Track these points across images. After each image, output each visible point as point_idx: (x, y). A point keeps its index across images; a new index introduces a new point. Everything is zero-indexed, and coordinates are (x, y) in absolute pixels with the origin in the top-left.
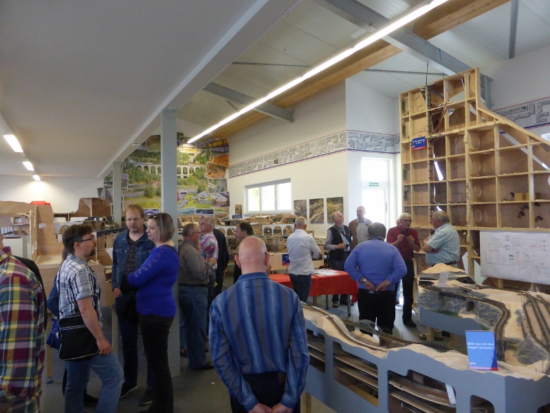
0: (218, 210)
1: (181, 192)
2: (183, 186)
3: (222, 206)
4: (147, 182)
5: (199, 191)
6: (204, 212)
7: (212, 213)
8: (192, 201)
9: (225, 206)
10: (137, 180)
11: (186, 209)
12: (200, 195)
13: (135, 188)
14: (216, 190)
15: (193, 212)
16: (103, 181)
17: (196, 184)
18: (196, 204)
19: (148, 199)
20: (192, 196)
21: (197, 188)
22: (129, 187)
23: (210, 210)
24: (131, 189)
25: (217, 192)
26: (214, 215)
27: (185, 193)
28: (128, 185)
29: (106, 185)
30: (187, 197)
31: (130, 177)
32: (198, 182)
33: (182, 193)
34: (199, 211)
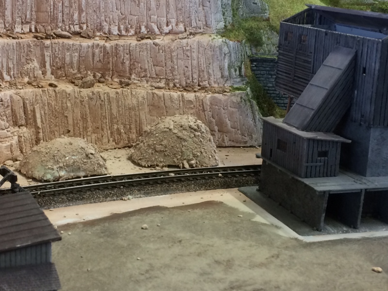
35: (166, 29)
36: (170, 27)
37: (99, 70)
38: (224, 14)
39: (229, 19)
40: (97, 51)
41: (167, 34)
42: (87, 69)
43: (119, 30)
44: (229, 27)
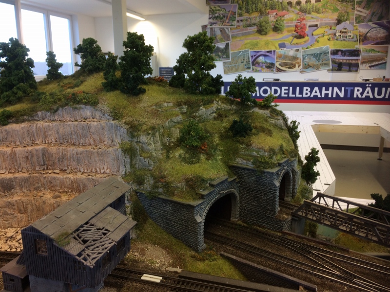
0: (367, 51)
1: (309, 24)
2: (314, 14)
3: (377, 44)
4: (261, 13)
5: (339, 22)
6: (344, 53)
7: (358, 55)
8: (326, 37)
9: (382, 43)
10: (248, 11)
11: (316, 48)
12: (340, 27)
13: (245, 23)
14: (368, 18)
15: (325, 53)
16: (207, 16)
17: (335, 10)
18: (332, 42)
19: (261, 37)
20: (327, 29)
21: (335, 16)
22: (238, 21)
23: (355, 51)
24: (241, 24)
25: (370, 21)
26: (360, 58)
27: (316, 26)
28: (237, 18)
29: (211, 20)
30: (319, 31)
31: (240, 8)
32: (339, 8)
33: (310, 26)
34: (335, 52)
35: (102, 171)
36: (104, 170)
37: (70, 189)
38: (125, 167)
39: (128, 170)
40: (68, 180)
41: (102, 173)
42: (65, 187)
43: (84, 170)
44: (128, 173)
